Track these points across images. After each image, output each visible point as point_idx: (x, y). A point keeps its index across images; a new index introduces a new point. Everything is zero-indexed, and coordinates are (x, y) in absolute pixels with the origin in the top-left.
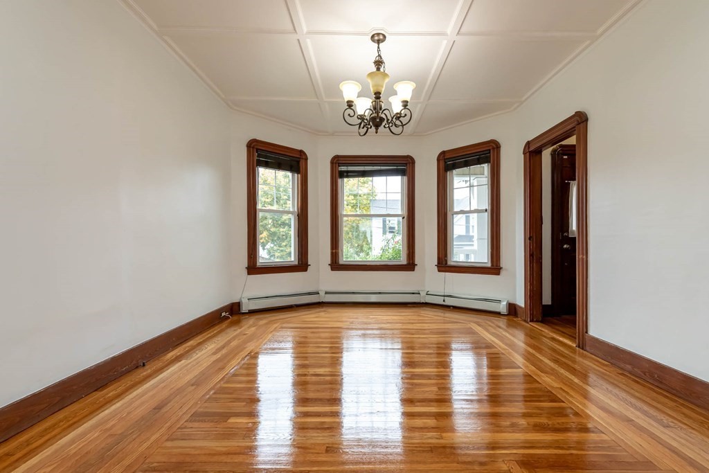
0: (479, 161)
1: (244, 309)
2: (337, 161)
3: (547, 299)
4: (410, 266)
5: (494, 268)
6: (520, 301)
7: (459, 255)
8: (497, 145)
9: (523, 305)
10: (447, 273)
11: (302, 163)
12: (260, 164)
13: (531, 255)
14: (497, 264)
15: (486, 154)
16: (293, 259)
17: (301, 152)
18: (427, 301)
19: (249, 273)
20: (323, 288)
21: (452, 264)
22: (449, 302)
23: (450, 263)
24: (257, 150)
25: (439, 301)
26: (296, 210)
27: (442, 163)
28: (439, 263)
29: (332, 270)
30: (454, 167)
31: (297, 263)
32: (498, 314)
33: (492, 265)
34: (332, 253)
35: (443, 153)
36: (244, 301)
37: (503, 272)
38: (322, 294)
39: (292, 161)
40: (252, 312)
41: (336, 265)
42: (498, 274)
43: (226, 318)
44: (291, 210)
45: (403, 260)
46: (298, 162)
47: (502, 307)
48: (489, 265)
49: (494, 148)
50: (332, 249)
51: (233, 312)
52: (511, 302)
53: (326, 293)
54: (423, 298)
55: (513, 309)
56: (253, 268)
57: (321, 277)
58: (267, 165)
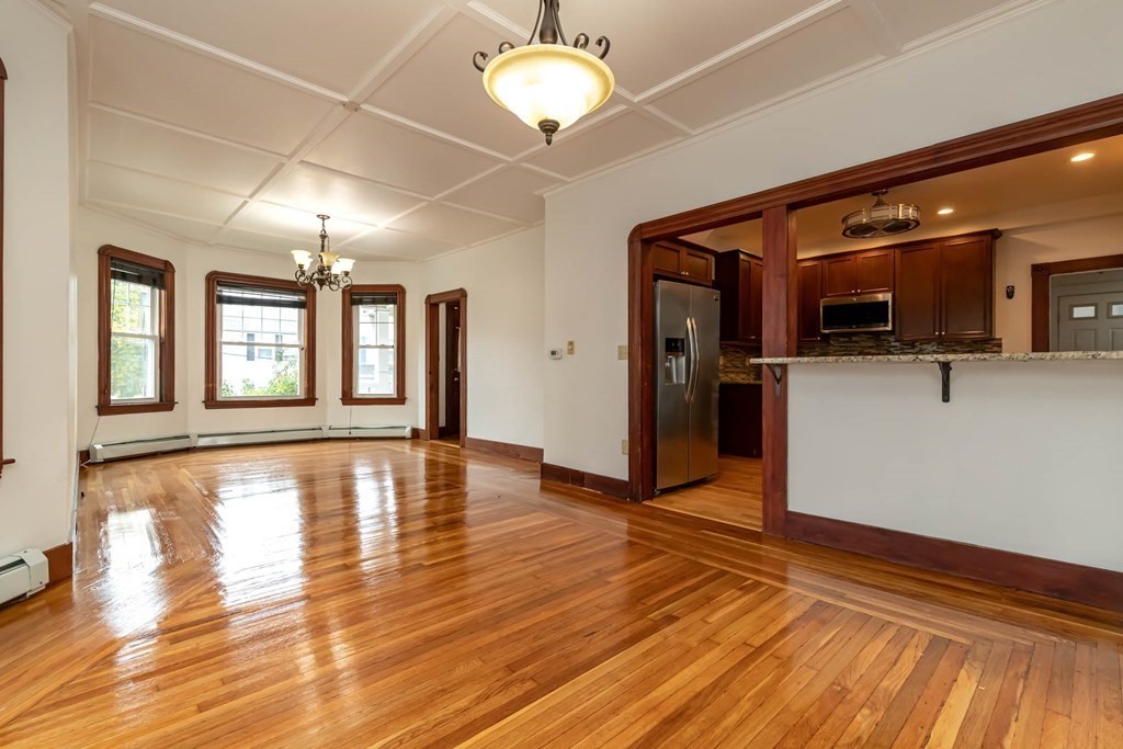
0: (386, 302)
1: (99, 457)
2: (215, 280)
3: (442, 422)
4: (310, 400)
5: (400, 399)
6: (422, 425)
7: (363, 388)
8: (401, 289)
9: (424, 428)
10: (352, 406)
11: (167, 276)
12: (115, 275)
13: (431, 387)
14: (402, 394)
15: (391, 295)
16: (152, 394)
17: (167, 264)
18: (330, 436)
19: (99, 414)
20: (193, 430)
21: (357, 397)
22: (355, 433)
23: (355, 396)
24: (112, 258)
25: (345, 434)
26: (157, 334)
27: (347, 298)
28: (343, 396)
29: (207, 408)
30: (361, 302)
31: (158, 400)
32: (403, 439)
33: (398, 396)
34: (207, 389)
35: (351, 287)
36: (98, 448)
37: (407, 402)
38: (194, 438)
39: (157, 274)
40: (108, 462)
41: (211, 401)
42: (403, 404)
44: (150, 334)
45: (301, 395)
46: (162, 276)
47: (407, 432)
48: (395, 396)
49: (399, 292)
50: (207, 382)
52: (415, 427)
53: (200, 436)
54: (326, 433)
55: (416, 433)
56: (105, 407)
57: (191, 417)
58: (124, 277)
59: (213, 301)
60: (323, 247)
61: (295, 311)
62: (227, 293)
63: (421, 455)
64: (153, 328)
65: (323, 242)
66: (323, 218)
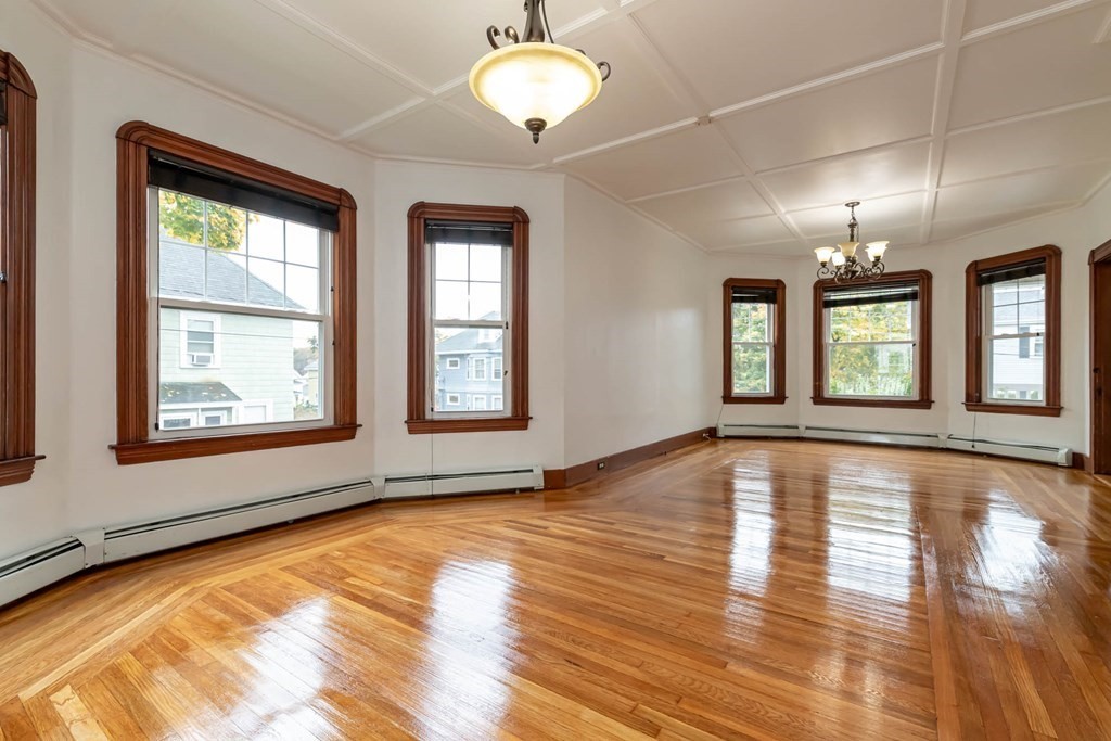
0: (1029, 273)
1: (721, 433)
2: (821, 287)
4: (924, 403)
5: (1053, 406)
6: (1086, 450)
8: (1054, 251)
9: (1088, 454)
10: (978, 413)
11: (779, 292)
12: (736, 300)
14: (1055, 401)
15: (1040, 262)
16: (768, 391)
17: (780, 282)
18: (949, 446)
19: (725, 402)
20: (803, 422)
21: (989, 401)
22: (980, 448)
23: (985, 400)
24: (734, 287)
25: (967, 446)
26: (772, 341)
27: (973, 278)
28: (968, 399)
29: (815, 404)
31: (772, 395)
32: (1054, 465)
33: (1048, 403)
34: (815, 388)
35: (976, 263)
36: (721, 427)
37: (1063, 414)
38: (802, 429)
39: (769, 292)
40: (728, 438)
41: (819, 399)
42: (1058, 415)
43: (705, 439)
44: (767, 341)
45: (915, 396)
46: (775, 293)
47: (1061, 457)
48: (1044, 404)
49: (1050, 256)
50: (816, 381)
51: (710, 436)
52: (1074, 451)
53: (807, 428)
54: (943, 442)
55: (1076, 461)
56: (728, 398)
57: (801, 411)
58: (742, 300)
59: (821, 305)
60: (852, 236)
61: (909, 303)
62: (834, 297)
63: (1084, 494)
64: (769, 337)
65: (852, 231)
66: (852, 205)
